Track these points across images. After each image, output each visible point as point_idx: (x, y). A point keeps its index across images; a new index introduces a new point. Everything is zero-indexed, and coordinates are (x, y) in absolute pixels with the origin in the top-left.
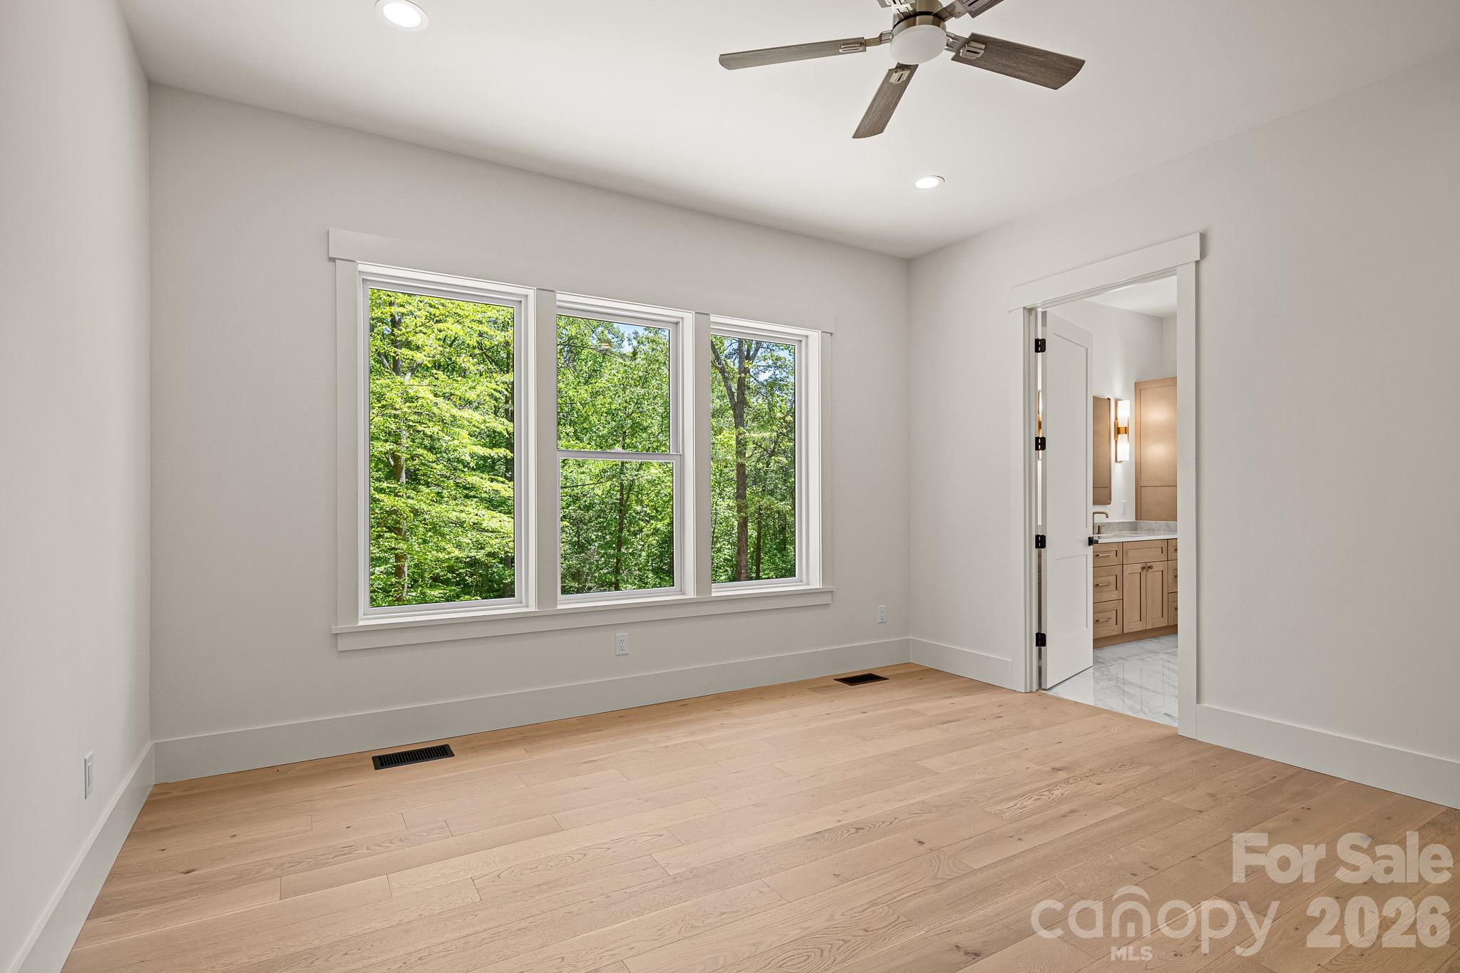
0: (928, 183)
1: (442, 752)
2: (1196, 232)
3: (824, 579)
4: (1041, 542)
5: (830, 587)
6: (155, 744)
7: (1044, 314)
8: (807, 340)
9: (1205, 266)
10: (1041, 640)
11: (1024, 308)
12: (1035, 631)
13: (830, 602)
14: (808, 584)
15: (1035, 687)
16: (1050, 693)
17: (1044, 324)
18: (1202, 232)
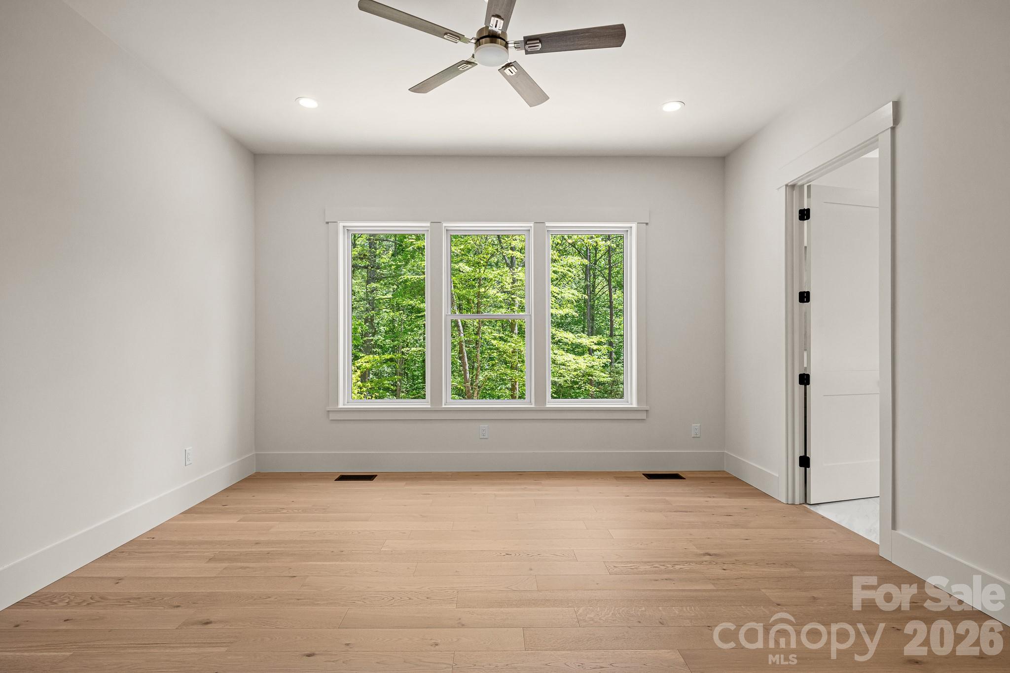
0: (672, 107)
1: (370, 478)
2: (890, 102)
3: (639, 401)
4: (804, 379)
5: (645, 407)
6: (256, 454)
7: (809, 187)
8: (631, 230)
9: (899, 130)
10: (805, 462)
11: (787, 185)
12: (799, 453)
13: (645, 418)
14: (632, 404)
15: (798, 499)
16: (812, 508)
17: (809, 196)
18: (895, 100)
